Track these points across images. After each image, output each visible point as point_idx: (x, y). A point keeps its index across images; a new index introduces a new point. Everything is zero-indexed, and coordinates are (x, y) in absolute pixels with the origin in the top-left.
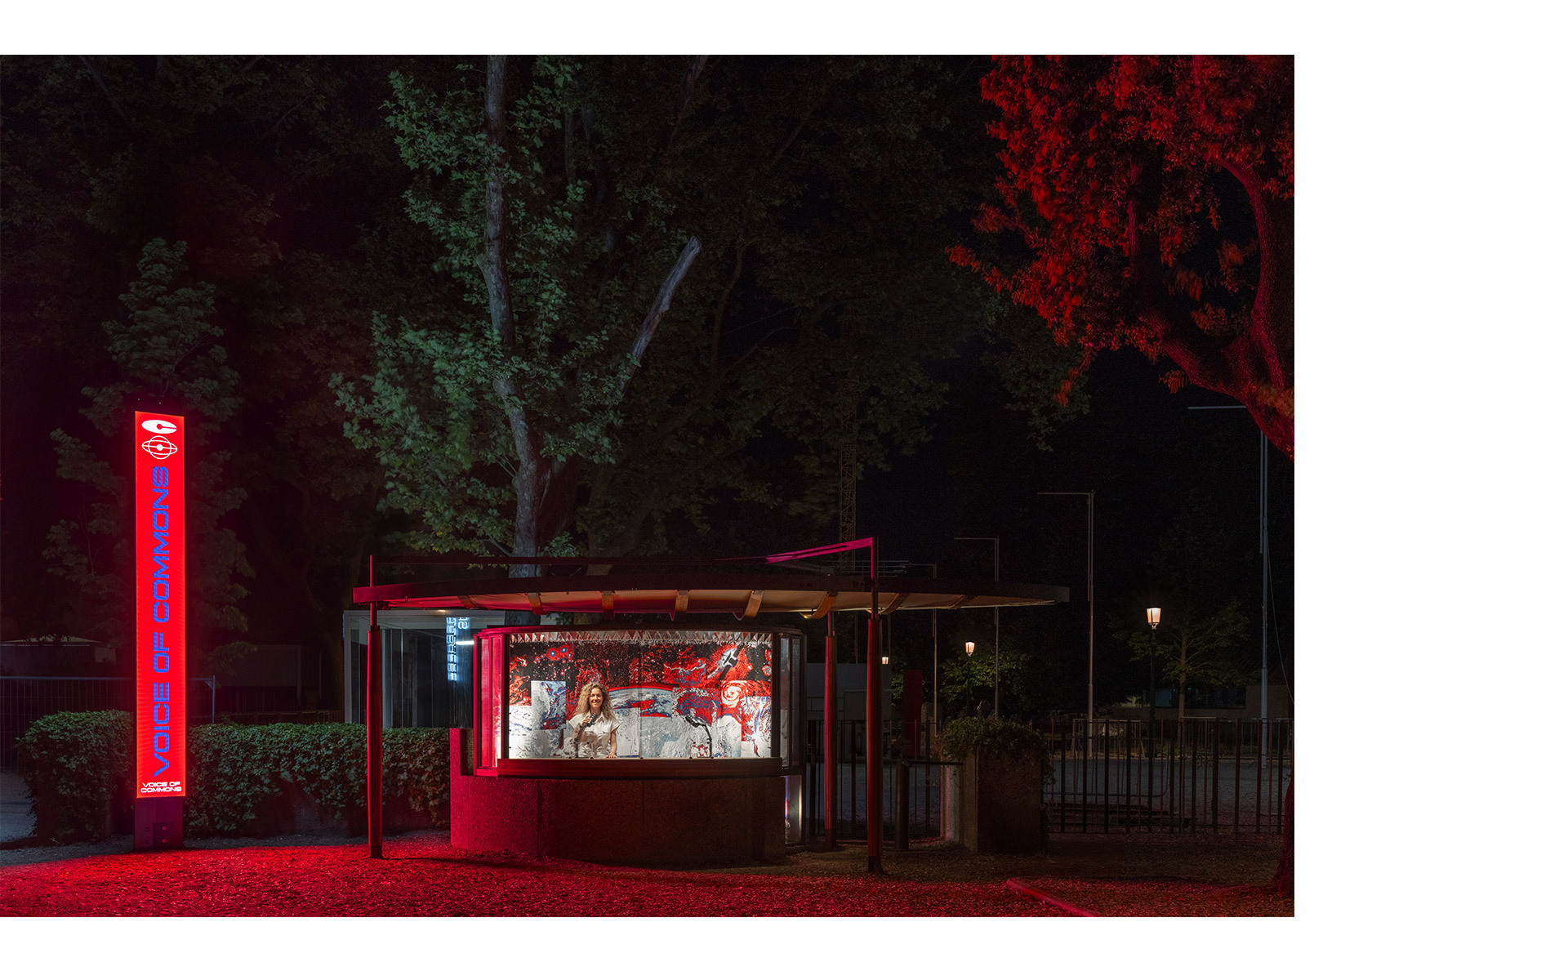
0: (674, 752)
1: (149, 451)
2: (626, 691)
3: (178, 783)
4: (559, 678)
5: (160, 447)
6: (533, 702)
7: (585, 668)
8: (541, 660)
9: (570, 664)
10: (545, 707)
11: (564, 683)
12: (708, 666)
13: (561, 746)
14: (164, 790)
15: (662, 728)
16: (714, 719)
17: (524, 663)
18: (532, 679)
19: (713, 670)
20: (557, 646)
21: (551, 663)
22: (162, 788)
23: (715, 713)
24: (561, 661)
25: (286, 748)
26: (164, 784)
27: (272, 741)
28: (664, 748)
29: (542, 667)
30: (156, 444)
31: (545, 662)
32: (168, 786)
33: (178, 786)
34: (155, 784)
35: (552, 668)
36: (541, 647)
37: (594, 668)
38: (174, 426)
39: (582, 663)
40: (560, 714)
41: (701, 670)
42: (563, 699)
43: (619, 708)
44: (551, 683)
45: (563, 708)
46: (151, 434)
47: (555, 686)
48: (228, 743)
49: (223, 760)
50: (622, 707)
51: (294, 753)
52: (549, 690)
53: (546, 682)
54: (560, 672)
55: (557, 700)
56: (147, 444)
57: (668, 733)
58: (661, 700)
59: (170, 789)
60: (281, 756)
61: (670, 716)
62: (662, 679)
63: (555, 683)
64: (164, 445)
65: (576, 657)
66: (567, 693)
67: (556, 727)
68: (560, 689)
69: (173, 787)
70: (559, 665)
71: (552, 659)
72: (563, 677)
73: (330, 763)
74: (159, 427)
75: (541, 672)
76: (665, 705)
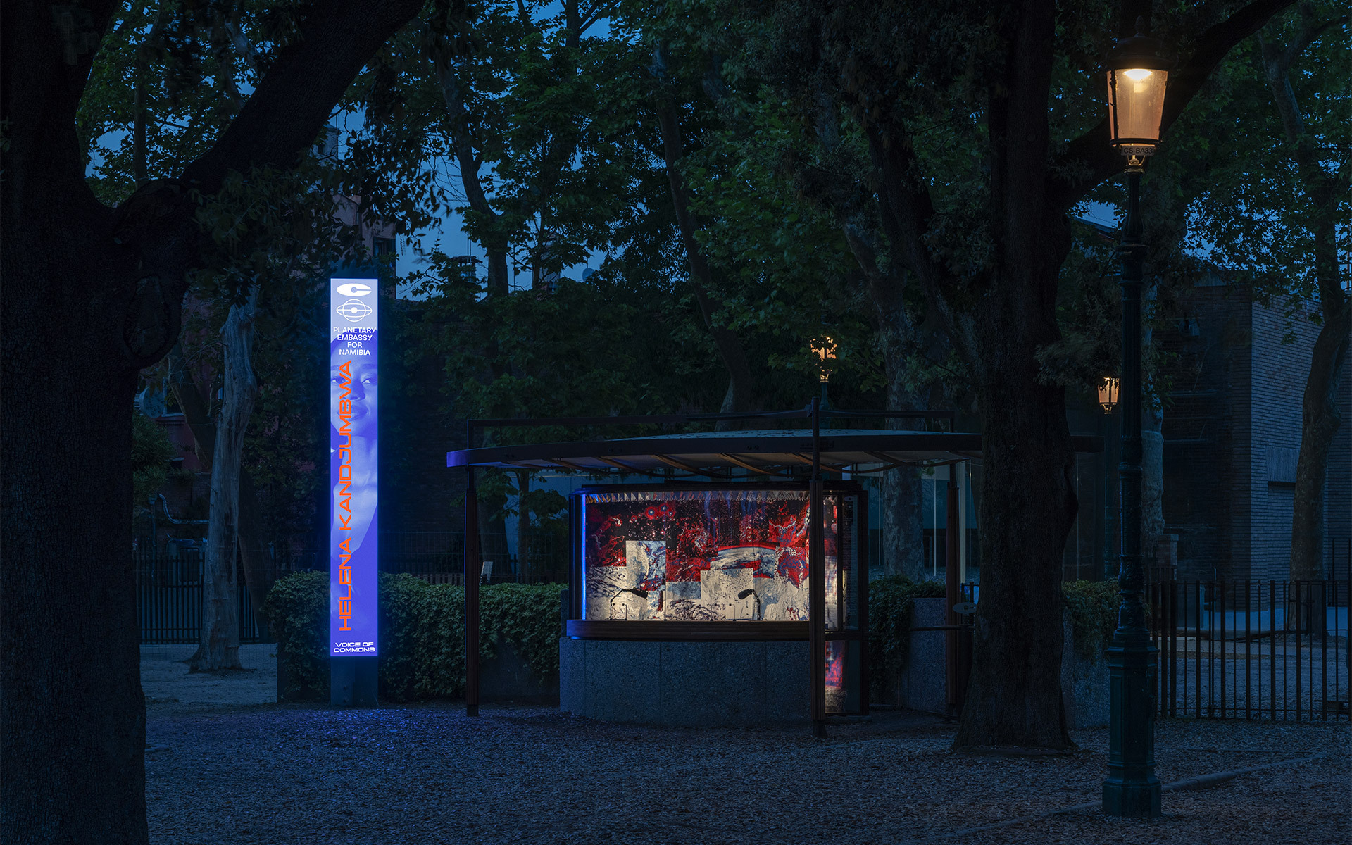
0: (775, 616)
1: (344, 315)
2: (736, 550)
3: (372, 643)
4: (659, 538)
5: (354, 310)
6: (628, 562)
7: (689, 527)
8: (639, 519)
9: (671, 523)
10: (643, 568)
11: (664, 543)
12: (797, 524)
13: (660, 608)
14: (357, 650)
15: (766, 590)
16: (801, 580)
17: (619, 523)
18: (627, 538)
19: (801, 529)
20: (656, 505)
21: (649, 522)
22: (355, 648)
23: (802, 574)
24: (661, 520)
25: (497, 609)
26: (357, 644)
27: (486, 602)
28: (767, 611)
29: (640, 526)
30: (350, 307)
31: (643, 522)
32: (362, 646)
33: (371, 646)
34: (348, 645)
35: (650, 527)
36: (639, 507)
37: (700, 527)
38: (369, 288)
39: (687, 521)
40: (660, 575)
41: (792, 528)
42: (663, 559)
43: (728, 568)
44: (650, 542)
45: (663, 569)
46: (346, 298)
47: (654, 546)
48: (448, 604)
49: (443, 621)
50: (731, 567)
51: (505, 614)
52: (648, 550)
53: (645, 542)
54: (659, 532)
55: (656, 560)
56: (341, 308)
57: (770, 595)
58: (765, 560)
59: (364, 650)
60: (493, 617)
61: (772, 577)
62: (767, 538)
63: (654, 543)
64: (358, 307)
65: (678, 516)
66: (668, 554)
67: (655, 589)
68: (659, 549)
69: (367, 648)
70: (658, 525)
71: (651, 518)
72: (662, 536)
73: (533, 626)
74: (354, 290)
75: (638, 531)
76: (768, 565)
